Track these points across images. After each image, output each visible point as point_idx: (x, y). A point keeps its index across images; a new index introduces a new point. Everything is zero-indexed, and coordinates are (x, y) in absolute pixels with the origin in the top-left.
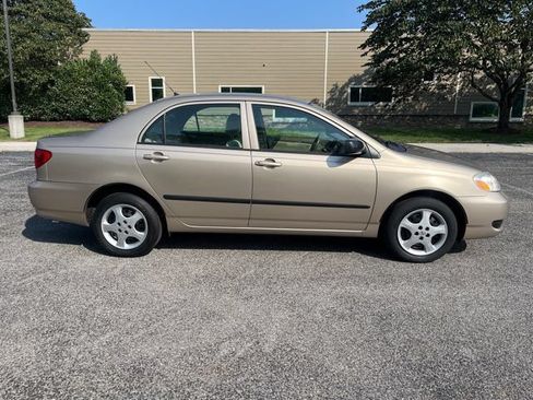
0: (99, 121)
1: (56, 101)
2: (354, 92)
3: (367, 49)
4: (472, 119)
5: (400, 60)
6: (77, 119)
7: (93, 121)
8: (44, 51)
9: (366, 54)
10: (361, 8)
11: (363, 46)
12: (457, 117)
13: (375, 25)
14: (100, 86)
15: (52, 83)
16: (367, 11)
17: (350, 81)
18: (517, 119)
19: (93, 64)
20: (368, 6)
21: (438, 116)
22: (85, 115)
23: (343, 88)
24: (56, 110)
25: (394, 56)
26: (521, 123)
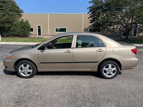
0: (23, 37)
1: (12, 31)
4: (122, 37)
6: (17, 36)
7: (22, 37)
8: (9, 19)
10: (88, 8)
11: (89, 18)
12: (118, 36)
14: (23, 28)
15: (11, 27)
17: (89, 27)
18: (135, 37)
19: (22, 22)
21: (113, 36)
22: (19, 35)
23: (88, 29)
24: (12, 34)
26: (136, 38)
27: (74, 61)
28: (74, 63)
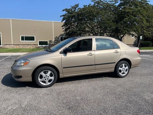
2: (61, 38)
3: (64, 27)
5: (72, 30)
9: (63, 28)
10: (61, 16)
11: (62, 26)
13: (65, 21)
16: (62, 17)
17: (60, 35)
20: (63, 16)
23: (58, 37)
25: (70, 29)
27: (96, 64)
28: (96, 65)
